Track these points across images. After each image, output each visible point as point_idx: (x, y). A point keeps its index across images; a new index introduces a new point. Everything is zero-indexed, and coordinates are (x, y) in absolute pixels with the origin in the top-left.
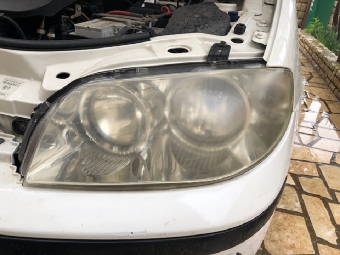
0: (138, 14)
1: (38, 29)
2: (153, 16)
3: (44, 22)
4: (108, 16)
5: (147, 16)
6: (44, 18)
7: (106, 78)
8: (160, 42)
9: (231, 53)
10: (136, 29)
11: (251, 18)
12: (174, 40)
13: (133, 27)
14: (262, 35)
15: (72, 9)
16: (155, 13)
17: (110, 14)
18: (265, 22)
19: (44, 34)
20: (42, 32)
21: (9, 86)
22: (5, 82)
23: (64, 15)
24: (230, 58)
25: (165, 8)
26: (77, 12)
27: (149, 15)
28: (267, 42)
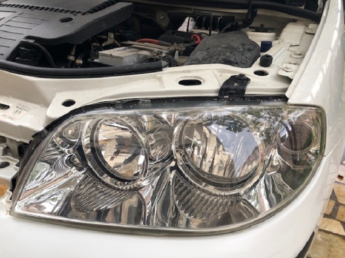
0: (166, 43)
1: (69, 56)
2: (181, 45)
3: (74, 48)
4: (136, 44)
5: (175, 44)
6: (75, 46)
7: (106, 109)
8: (174, 72)
9: (249, 87)
10: (157, 58)
11: (286, 49)
12: (189, 71)
13: (154, 56)
14: (291, 68)
15: (105, 37)
16: (185, 42)
17: (139, 42)
18: (299, 53)
19: (74, 60)
20: (72, 58)
21: (20, 110)
22: (17, 107)
23: (96, 43)
24: (246, 93)
25: (196, 37)
26: (109, 39)
27: (177, 44)
28: (294, 76)
